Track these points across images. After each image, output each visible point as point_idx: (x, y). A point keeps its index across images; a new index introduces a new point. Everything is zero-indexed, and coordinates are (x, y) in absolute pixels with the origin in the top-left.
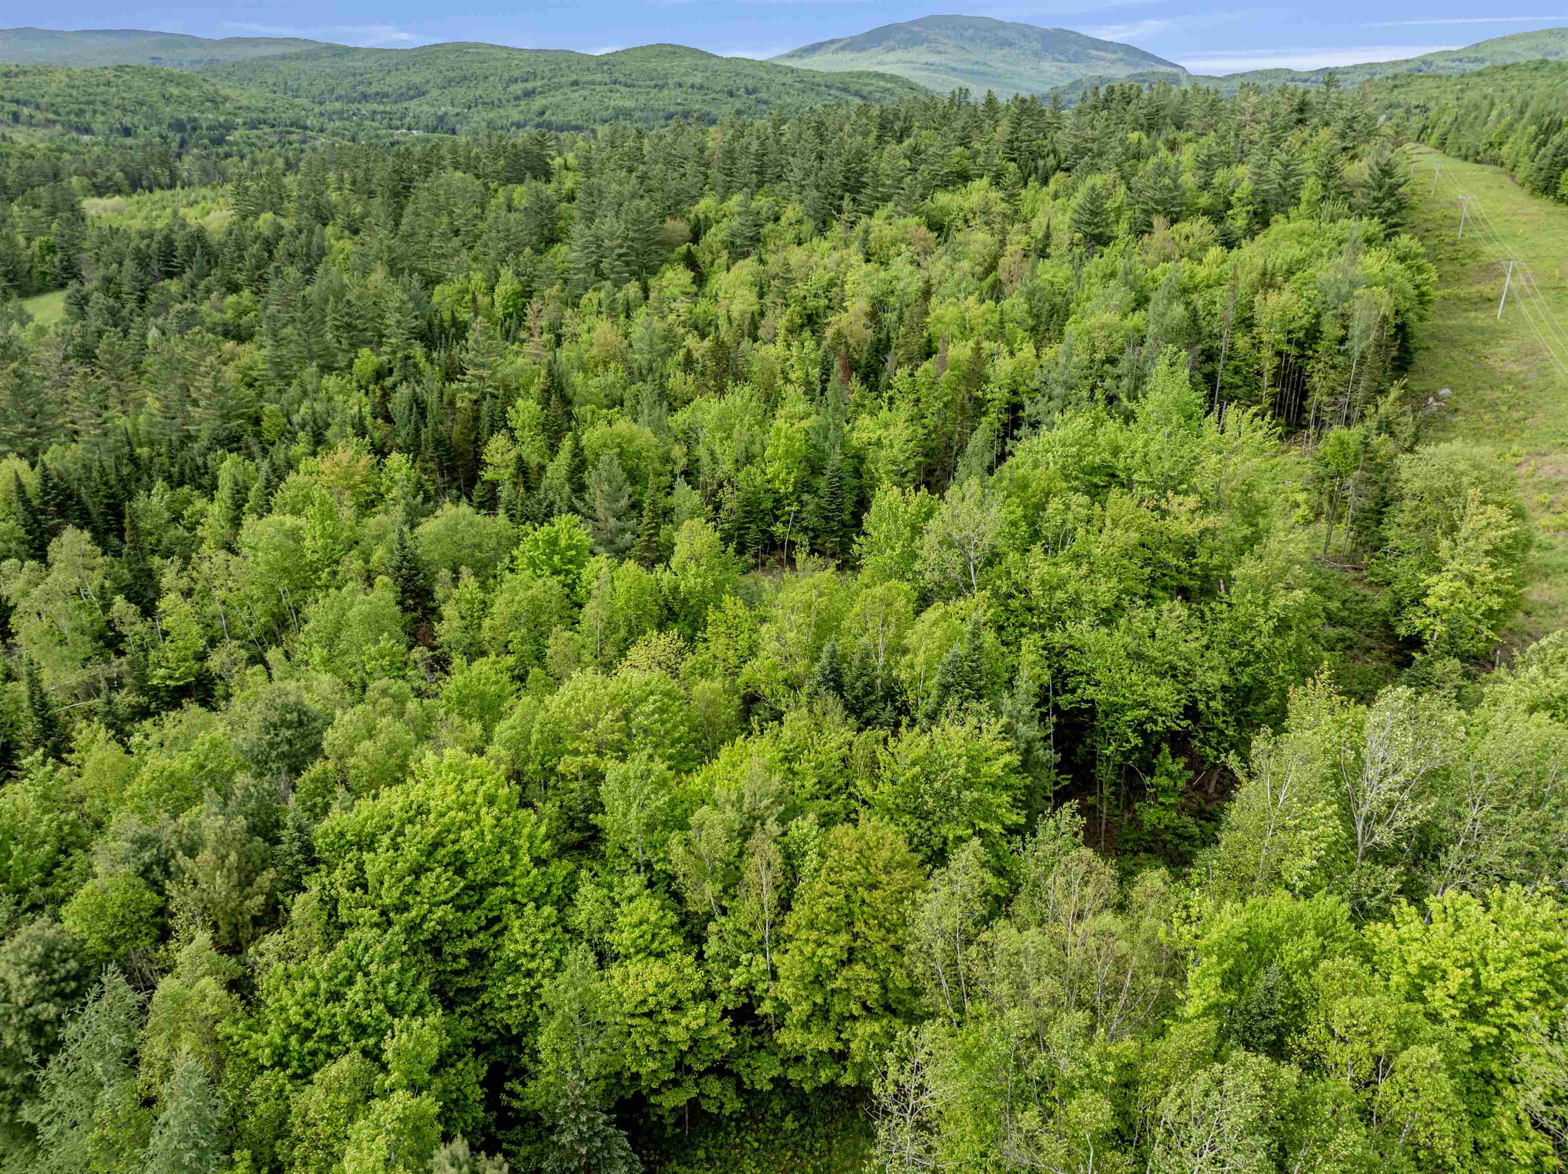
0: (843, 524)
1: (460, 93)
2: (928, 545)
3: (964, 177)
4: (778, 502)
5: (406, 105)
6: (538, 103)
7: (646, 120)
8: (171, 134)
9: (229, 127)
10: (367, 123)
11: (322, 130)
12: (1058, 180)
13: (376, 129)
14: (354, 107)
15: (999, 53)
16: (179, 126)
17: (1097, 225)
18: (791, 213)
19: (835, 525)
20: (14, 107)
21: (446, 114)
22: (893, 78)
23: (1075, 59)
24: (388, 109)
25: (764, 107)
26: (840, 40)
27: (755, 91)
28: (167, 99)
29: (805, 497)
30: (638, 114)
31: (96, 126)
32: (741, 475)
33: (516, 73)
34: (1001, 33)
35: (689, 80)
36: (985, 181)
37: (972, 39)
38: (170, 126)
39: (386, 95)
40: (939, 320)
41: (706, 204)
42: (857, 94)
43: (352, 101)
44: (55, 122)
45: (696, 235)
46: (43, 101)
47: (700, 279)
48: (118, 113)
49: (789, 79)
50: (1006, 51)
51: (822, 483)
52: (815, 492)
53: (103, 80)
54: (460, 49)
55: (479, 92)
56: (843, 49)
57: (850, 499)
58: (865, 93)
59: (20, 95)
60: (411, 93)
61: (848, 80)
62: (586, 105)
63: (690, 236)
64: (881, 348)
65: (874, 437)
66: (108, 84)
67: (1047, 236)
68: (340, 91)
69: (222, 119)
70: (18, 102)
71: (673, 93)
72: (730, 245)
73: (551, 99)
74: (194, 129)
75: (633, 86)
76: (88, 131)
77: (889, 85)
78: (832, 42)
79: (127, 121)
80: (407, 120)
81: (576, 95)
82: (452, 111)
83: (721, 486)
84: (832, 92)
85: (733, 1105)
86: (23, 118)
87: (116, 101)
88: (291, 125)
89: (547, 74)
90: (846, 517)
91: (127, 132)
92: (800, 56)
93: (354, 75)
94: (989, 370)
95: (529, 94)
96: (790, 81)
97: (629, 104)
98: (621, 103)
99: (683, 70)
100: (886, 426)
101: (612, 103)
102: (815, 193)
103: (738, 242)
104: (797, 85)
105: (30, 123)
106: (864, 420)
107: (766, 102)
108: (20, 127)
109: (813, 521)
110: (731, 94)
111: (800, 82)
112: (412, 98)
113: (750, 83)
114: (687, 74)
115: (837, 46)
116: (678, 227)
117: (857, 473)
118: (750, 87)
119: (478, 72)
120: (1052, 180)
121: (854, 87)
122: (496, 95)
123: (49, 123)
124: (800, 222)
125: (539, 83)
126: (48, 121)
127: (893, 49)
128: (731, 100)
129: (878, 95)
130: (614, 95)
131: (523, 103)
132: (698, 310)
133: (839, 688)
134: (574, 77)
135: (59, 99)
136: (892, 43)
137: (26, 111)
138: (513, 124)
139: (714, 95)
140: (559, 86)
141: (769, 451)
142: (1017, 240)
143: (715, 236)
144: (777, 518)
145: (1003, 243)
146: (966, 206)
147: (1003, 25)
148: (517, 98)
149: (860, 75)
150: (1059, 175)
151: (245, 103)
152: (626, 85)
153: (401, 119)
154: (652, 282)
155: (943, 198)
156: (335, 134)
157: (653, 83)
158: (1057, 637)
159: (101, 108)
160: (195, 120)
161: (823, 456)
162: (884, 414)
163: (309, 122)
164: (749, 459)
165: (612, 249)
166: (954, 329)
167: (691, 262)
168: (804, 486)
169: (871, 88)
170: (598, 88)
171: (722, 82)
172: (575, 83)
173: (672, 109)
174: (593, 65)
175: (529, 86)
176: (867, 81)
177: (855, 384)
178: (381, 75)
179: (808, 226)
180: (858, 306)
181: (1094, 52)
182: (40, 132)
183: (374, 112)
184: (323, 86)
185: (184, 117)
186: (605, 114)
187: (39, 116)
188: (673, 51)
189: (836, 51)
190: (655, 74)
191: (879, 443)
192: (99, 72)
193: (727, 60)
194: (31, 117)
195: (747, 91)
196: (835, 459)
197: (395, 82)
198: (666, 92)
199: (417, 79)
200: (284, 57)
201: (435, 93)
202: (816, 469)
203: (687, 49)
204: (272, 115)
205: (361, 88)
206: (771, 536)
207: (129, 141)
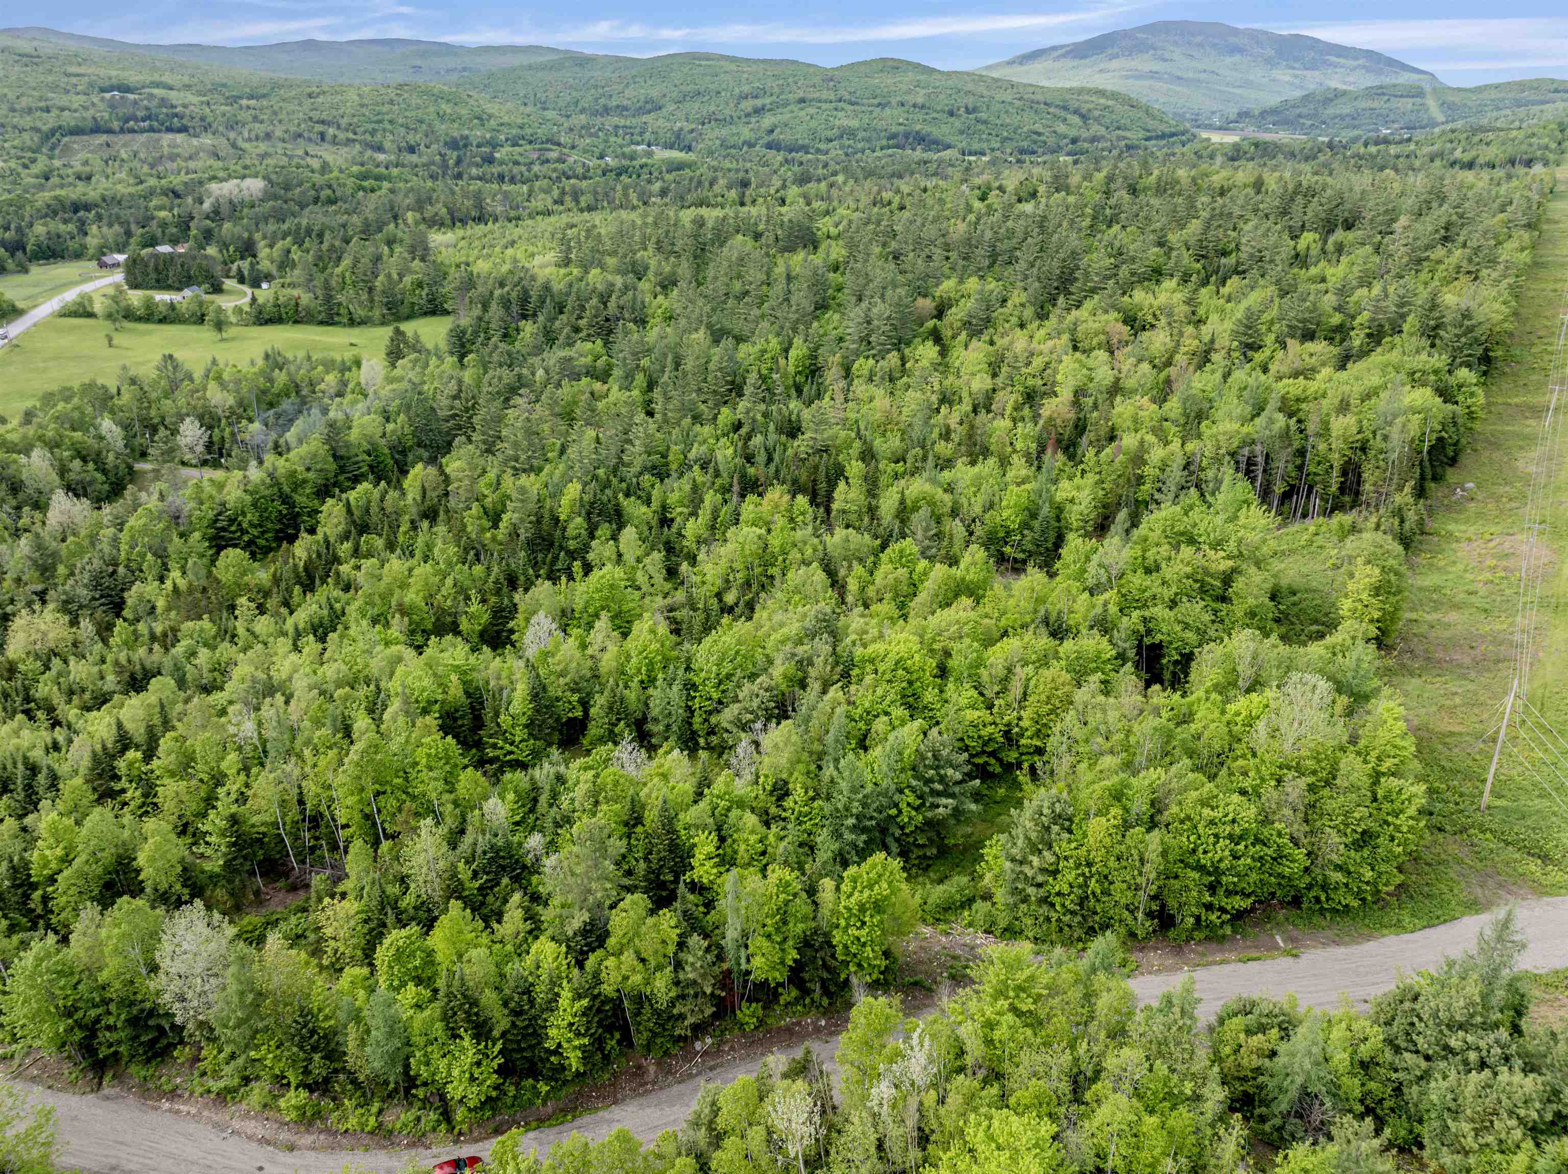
0: (1047, 549)
1: (694, 107)
2: (1092, 568)
3: (1157, 274)
4: (1008, 533)
5: (644, 118)
6: (767, 121)
7: (868, 140)
8: (449, 152)
9: (495, 145)
10: (613, 139)
11: (573, 147)
12: (1234, 283)
13: (621, 147)
14: (599, 120)
15: (1229, 60)
16: (453, 144)
17: (1251, 336)
18: (1017, 297)
19: (1042, 550)
20: (319, 128)
21: (681, 129)
22: (1114, 96)
23: (1312, 66)
24: (628, 123)
25: (983, 127)
26: (1062, 47)
27: (975, 110)
28: (441, 116)
29: (1026, 532)
30: (861, 135)
31: (387, 145)
32: (987, 516)
33: (746, 88)
34: (1233, 40)
35: (910, 99)
36: (1175, 280)
37: (1200, 45)
38: (446, 144)
39: (626, 108)
40: (1120, 415)
41: (948, 286)
42: (1076, 112)
43: (596, 113)
44: (354, 141)
45: (940, 314)
46: (344, 122)
47: (943, 353)
48: (402, 131)
49: (1008, 97)
50: (1237, 58)
51: (1036, 524)
52: (1031, 529)
53: (387, 98)
54: (693, 58)
55: (712, 108)
56: (1064, 56)
57: (1052, 536)
58: (1084, 111)
59: (324, 116)
60: (649, 106)
61: (1069, 97)
62: (814, 124)
63: (935, 312)
64: (1080, 427)
65: (1070, 496)
66: (391, 102)
67: (1212, 341)
68: (584, 103)
69: (488, 136)
70: (323, 122)
71: (895, 112)
72: (966, 324)
73: (779, 117)
74: (465, 146)
75: (857, 104)
76: (380, 149)
77: (1110, 103)
78: (1054, 48)
79: (412, 138)
80: (647, 136)
81: (803, 113)
82: (688, 127)
83: (974, 521)
84: (1052, 110)
85: (998, 770)
86: (328, 137)
87: (400, 121)
88: (548, 141)
89: (776, 90)
90: (1050, 545)
91: (412, 150)
92: (1021, 63)
93: (596, 87)
94: (1146, 456)
95: (758, 111)
96: (1009, 99)
97: (854, 123)
98: (845, 122)
99: (904, 87)
100: (1078, 488)
101: (837, 123)
102: (1037, 284)
103: (974, 321)
104: (1017, 103)
105: (334, 141)
106: (1064, 484)
107: (985, 122)
108: (326, 146)
109: (1029, 547)
110: (951, 114)
111: (1020, 99)
112: (649, 112)
113: (971, 101)
114: (909, 92)
115: (1060, 52)
116: (926, 304)
117: (1058, 519)
118: (970, 106)
119: (711, 87)
120: (1229, 282)
121: (1074, 104)
122: (727, 112)
123: (349, 141)
124: (1023, 305)
125: (767, 101)
126: (348, 140)
127: (1117, 56)
128: (952, 119)
129: (1096, 113)
130: (840, 114)
131: (753, 120)
132: (947, 383)
133: (1047, 625)
134: (801, 94)
135: (355, 120)
136: (1116, 50)
137: (331, 131)
138: (744, 143)
139: (935, 115)
140: (786, 104)
141: (1004, 503)
142: (1190, 343)
143: (955, 315)
144: (1006, 543)
145: (1178, 344)
146: (1156, 303)
147: (1235, 32)
148: (748, 115)
149: (1081, 91)
150: (1235, 278)
151: (506, 119)
152: (852, 103)
153: (641, 134)
154: (907, 351)
155: (1139, 296)
156: (585, 151)
157: (876, 101)
158: (1147, 614)
159: (389, 127)
160: (467, 138)
161: (1039, 508)
162: (1077, 480)
163: (562, 140)
164: (991, 506)
165: (879, 328)
166: (1129, 423)
167: (936, 337)
168: (1025, 525)
169: (1091, 106)
170: (824, 106)
171: (943, 102)
172: (802, 101)
173: (894, 129)
174: (817, 80)
175: (759, 103)
176: (1087, 98)
177: (1060, 456)
178: (621, 87)
179: (1029, 312)
180: (1065, 394)
181: (1333, 59)
182: (344, 151)
183: (617, 127)
184: (568, 98)
185: (456, 134)
186: (829, 134)
187: (342, 136)
188: (894, 66)
189: (1057, 59)
190: (878, 91)
191: (1072, 501)
192: (383, 91)
193: (949, 74)
194: (335, 136)
195: (968, 111)
196: (1045, 510)
197: (633, 95)
198: (888, 111)
199: (654, 93)
200: (530, 67)
201: (671, 107)
202: (1034, 516)
203: (909, 63)
204: (529, 131)
205: (602, 101)
206: (1002, 554)
207: (414, 158)
